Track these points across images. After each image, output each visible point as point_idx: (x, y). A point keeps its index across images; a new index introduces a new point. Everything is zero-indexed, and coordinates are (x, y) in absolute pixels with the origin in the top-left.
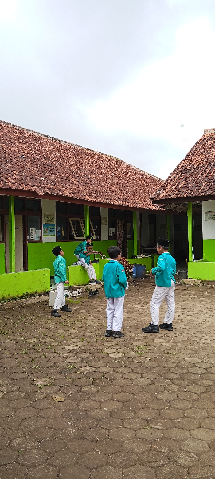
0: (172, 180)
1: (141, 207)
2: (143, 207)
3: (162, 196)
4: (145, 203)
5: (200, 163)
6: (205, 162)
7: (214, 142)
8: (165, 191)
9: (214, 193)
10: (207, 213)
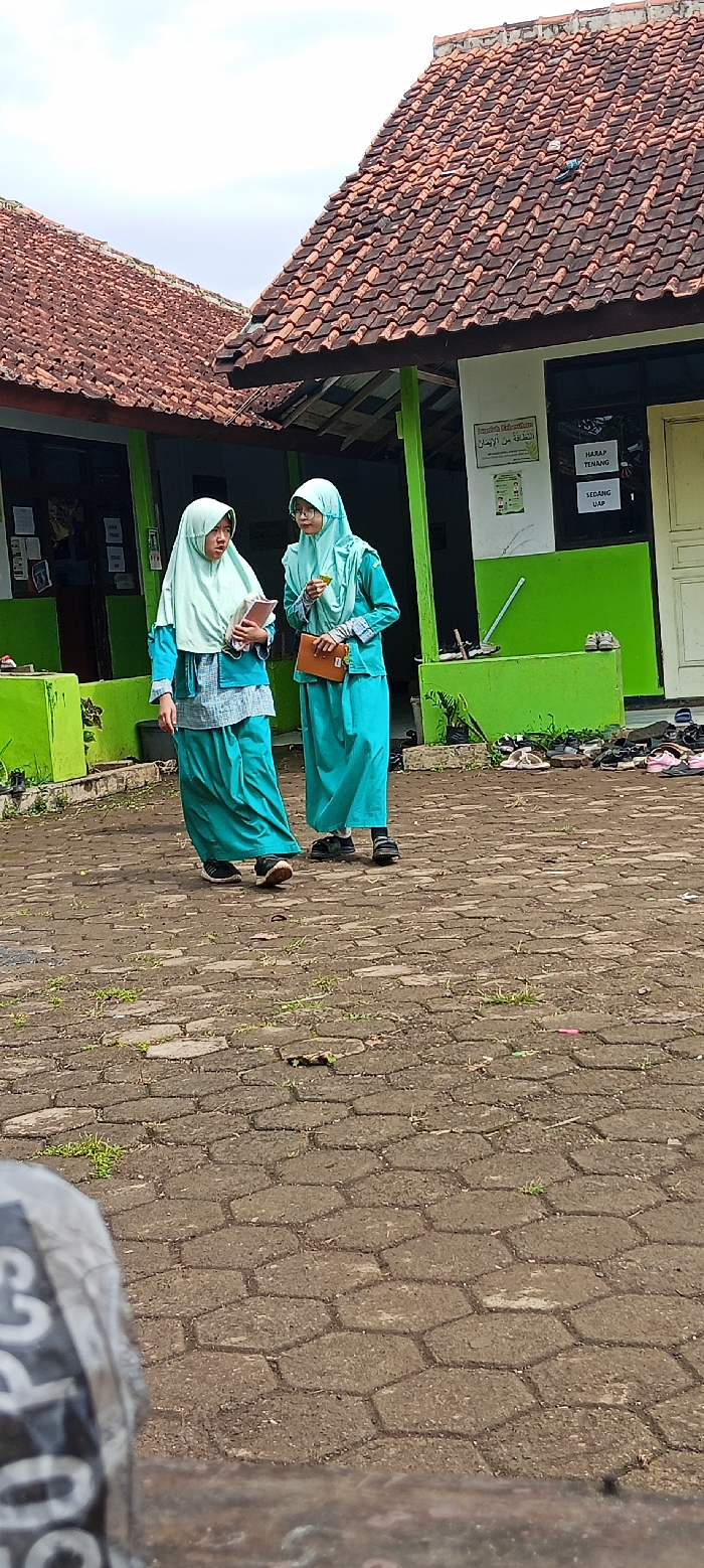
0: (311, 268)
1: (171, 408)
2: (182, 412)
3: (275, 348)
4: (185, 393)
5: (435, 187)
6: (462, 178)
7: (490, 91)
8: (284, 320)
9: (526, 314)
10: (483, 431)
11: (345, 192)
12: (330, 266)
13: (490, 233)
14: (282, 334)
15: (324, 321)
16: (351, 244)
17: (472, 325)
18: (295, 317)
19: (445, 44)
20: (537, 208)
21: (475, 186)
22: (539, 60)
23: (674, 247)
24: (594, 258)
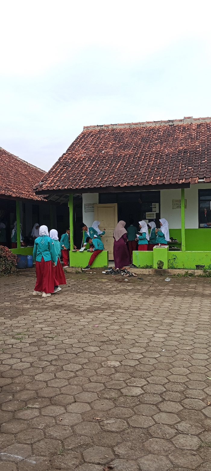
0: (54, 172)
1: (24, 197)
2: (26, 198)
3: (44, 187)
4: (28, 193)
5: (79, 158)
6: (85, 157)
7: (93, 139)
8: (47, 182)
9: (92, 187)
10: (86, 205)
11: (62, 157)
12: (57, 172)
13: (88, 169)
14: (46, 185)
15: (55, 183)
16: (62, 168)
17: (82, 188)
18: (49, 182)
19: (86, 128)
20: (98, 165)
21: (87, 159)
22: (103, 133)
23: (121, 176)
24: (107, 177)
